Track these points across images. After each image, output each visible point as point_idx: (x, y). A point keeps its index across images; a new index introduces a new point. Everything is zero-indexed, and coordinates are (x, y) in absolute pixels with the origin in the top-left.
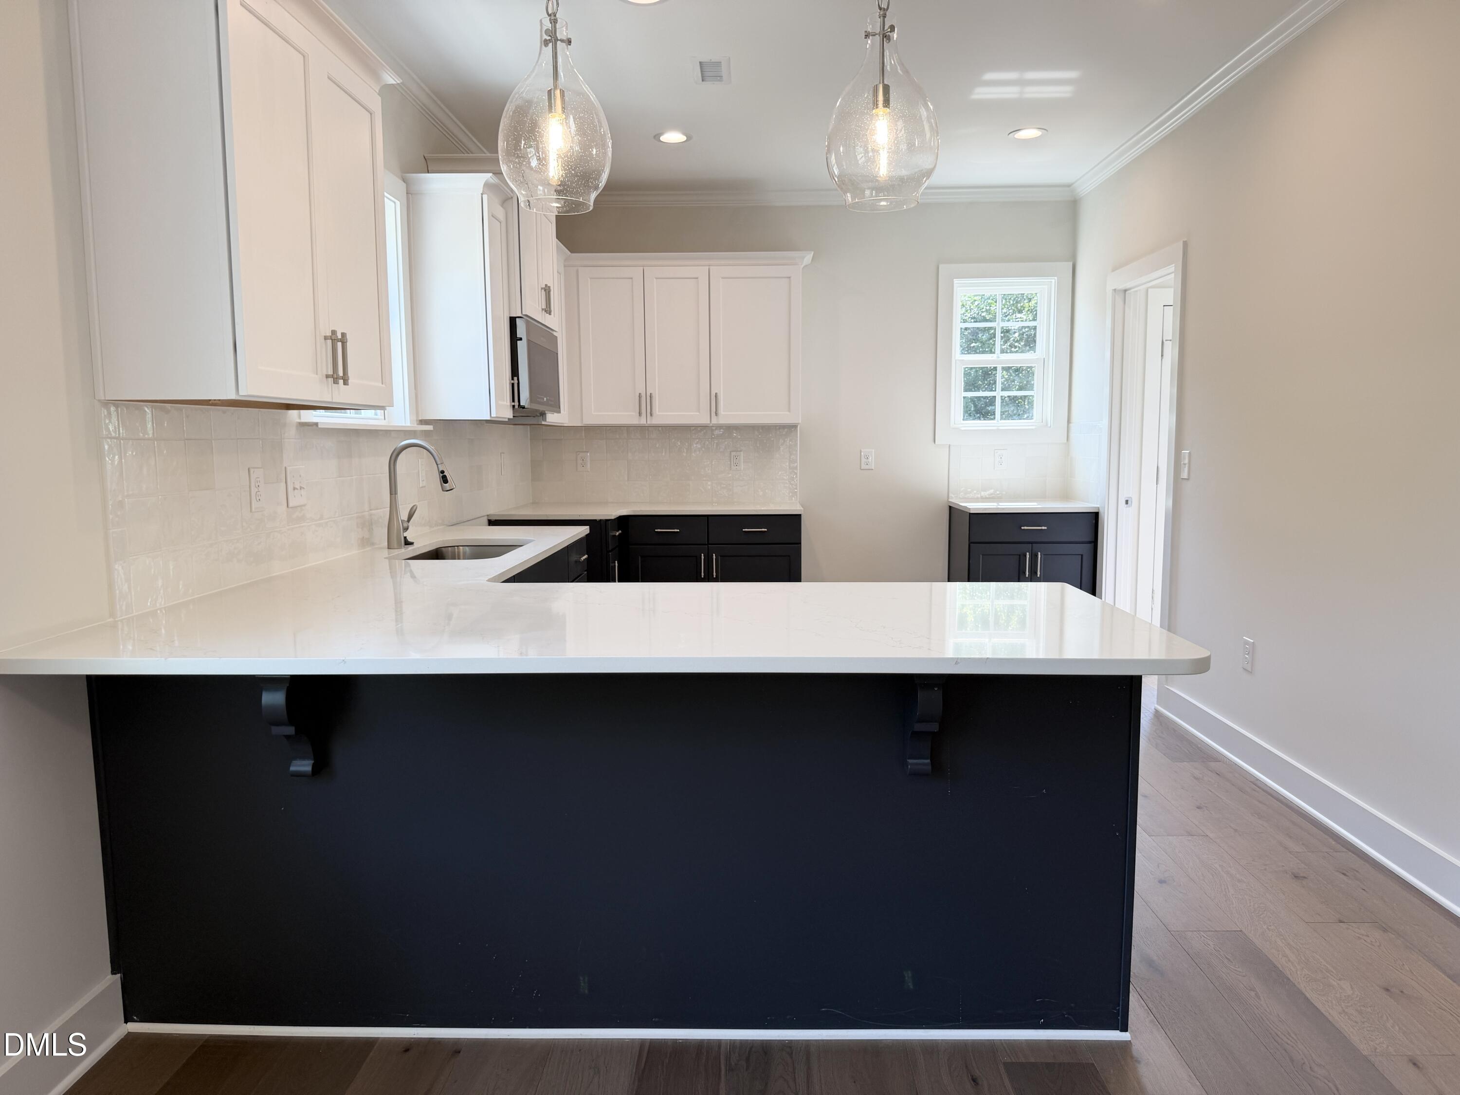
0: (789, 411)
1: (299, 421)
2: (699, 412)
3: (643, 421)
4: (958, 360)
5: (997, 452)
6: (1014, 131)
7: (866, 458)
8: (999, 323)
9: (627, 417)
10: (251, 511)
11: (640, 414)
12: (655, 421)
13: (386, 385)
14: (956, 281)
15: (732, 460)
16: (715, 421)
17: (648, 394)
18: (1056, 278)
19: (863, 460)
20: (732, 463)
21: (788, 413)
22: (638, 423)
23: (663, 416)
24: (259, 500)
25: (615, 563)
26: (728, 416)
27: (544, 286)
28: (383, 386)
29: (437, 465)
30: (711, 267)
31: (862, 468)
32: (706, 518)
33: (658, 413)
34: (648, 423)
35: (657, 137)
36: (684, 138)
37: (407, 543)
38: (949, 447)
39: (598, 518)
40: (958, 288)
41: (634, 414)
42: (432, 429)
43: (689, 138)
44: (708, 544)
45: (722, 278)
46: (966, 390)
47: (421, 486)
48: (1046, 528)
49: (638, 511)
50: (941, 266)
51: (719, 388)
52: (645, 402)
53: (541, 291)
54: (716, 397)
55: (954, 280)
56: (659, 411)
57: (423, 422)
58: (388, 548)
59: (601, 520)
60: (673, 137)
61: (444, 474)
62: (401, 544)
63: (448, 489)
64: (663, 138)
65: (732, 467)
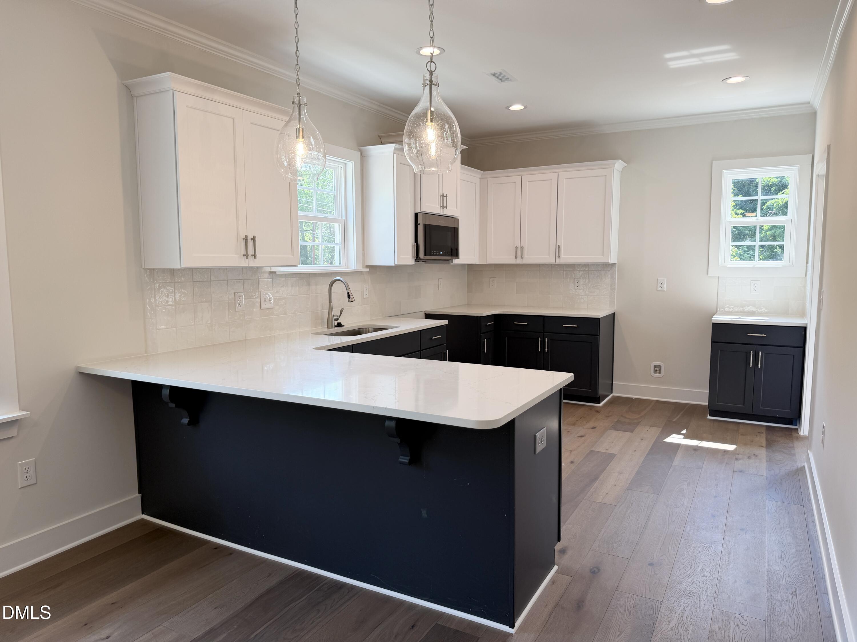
0: (603, 255)
1: (270, 271)
2: (549, 256)
3: (518, 261)
4: (728, 222)
5: (752, 282)
6: (726, 79)
7: (661, 283)
8: (760, 197)
9: (509, 259)
10: (235, 311)
11: (516, 257)
12: (525, 261)
13: (293, 256)
14: (724, 171)
15: (575, 284)
16: (558, 261)
17: (521, 247)
18: (799, 166)
19: (659, 285)
20: (575, 285)
21: (602, 256)
22: (515, 262)
23: (529, 258)
24: (240, 306)
25: (485, 340)
26: (566, 258)
27: (442, 195)
28: (292, 256)
29: (347, 289)
30: (559, 173)
31: (658, 290)
32: (543, 317)
33: (526, 257)
34: (521, 262)
35: (508, 108)
36: (523, 107)
37: (339, 325)
38: (718, 278)
39: (476, 315)
40: (728, 176)
41: (513, 257)
42: (369, 270)
43: (525, 107)
44: (544, 332)
45: (566, 179)
46: (734, 241)
47: (364, 298)
48: (765, 335)
49: (505, 312)
50: (714, 162)
51: (561, 243)
52: (519, 251)
53: (441, 198)
54: (558, 247)
55: (723, 171)
56: (527, 256)
57: (367, 267)
58: (328, 328)
59: (478, 316)
60: (517, 107)
61: (349, 294)
62: (333, 326)
63: (351, 301)
64: (510, 108)
65: (575, 287)
